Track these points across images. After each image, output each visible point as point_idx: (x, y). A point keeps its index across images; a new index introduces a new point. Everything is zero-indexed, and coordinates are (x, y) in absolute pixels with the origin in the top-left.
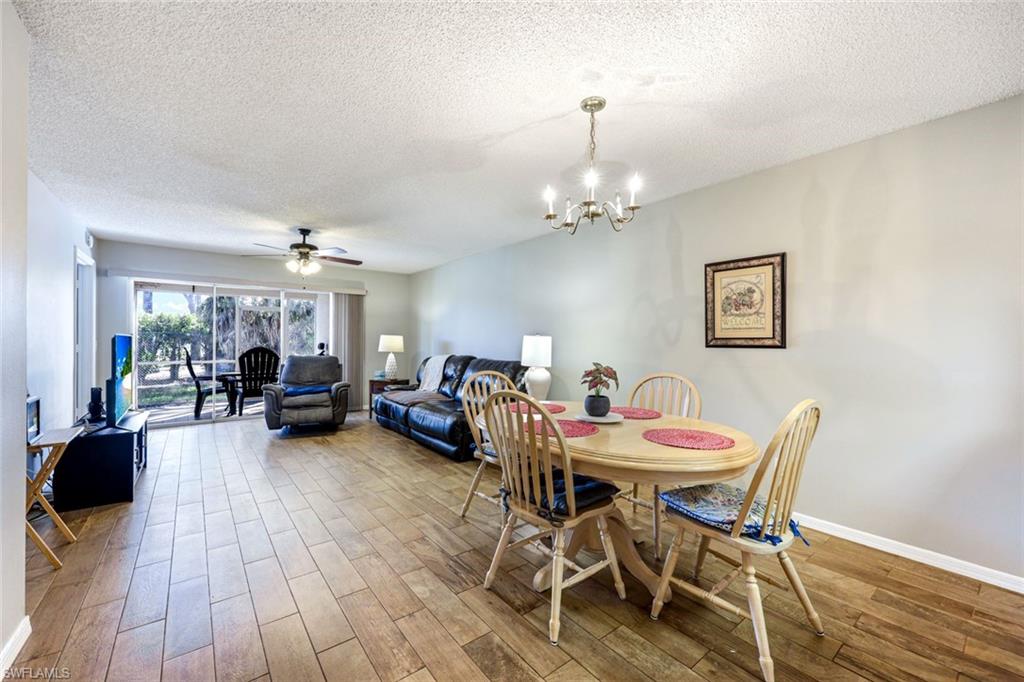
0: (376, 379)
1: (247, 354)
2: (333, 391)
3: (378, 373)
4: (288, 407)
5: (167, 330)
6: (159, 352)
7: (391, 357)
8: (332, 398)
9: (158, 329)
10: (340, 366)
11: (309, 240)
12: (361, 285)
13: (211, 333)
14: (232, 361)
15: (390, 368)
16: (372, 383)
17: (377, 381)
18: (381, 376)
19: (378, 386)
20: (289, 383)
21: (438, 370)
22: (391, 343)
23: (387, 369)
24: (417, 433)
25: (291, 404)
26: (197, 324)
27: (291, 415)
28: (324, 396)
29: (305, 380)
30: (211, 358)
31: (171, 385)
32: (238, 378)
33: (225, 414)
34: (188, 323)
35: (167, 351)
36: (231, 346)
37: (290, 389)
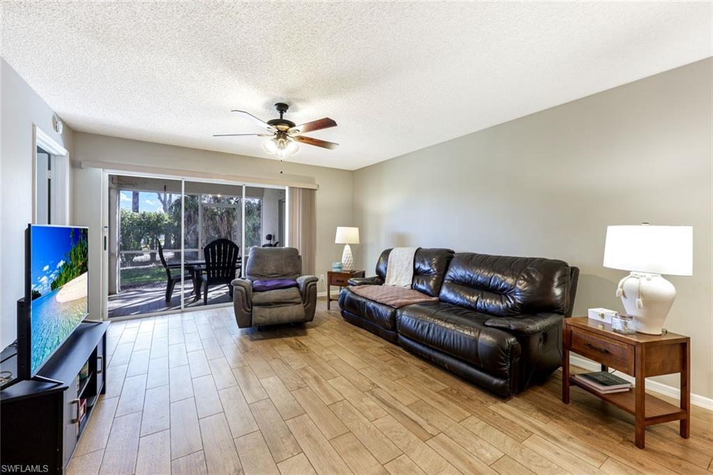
0: (334, 270)
1: (211, 245)
2: (302, 286)
3: (337, 264)
4: (258, 305)
5: (148, 224)
6: (143, 240)
7: (347, 248)
8: (301, 294)
9: (140, 224)
10: (299, 257)
11: (286, 116)
12: (312, 180)
13: (179, 226)
14: (195, 250)
15: (346, 260)
16: (331, 274)
17: (335, 273)
18: (339, 268)
19: (337, 278)
20: (254, 275)
21: (406, 263)
22: (346, 235)
23: (344, 260)
24: (405, 339)
25: (262, 301)
26: (169, 220)
27: (264, 314)
28: (293, 292)
29: (269, 272)
30: (179, 247)
31: (150, 266)
32: (203, 267)
33: (192, 298)
34: (162, 220)
35: (148, 241)
36: (194, 237)
37: (257, 283)
